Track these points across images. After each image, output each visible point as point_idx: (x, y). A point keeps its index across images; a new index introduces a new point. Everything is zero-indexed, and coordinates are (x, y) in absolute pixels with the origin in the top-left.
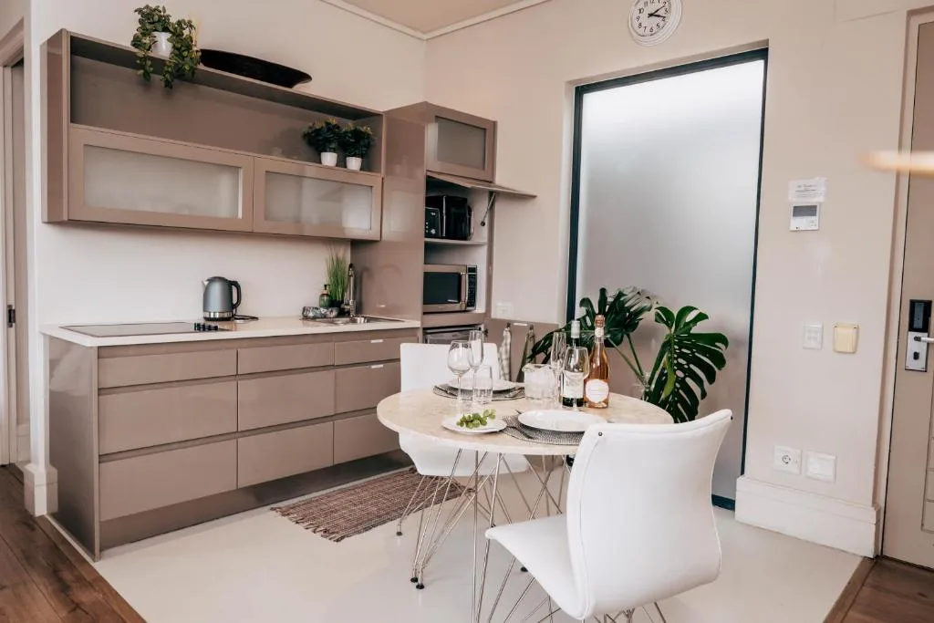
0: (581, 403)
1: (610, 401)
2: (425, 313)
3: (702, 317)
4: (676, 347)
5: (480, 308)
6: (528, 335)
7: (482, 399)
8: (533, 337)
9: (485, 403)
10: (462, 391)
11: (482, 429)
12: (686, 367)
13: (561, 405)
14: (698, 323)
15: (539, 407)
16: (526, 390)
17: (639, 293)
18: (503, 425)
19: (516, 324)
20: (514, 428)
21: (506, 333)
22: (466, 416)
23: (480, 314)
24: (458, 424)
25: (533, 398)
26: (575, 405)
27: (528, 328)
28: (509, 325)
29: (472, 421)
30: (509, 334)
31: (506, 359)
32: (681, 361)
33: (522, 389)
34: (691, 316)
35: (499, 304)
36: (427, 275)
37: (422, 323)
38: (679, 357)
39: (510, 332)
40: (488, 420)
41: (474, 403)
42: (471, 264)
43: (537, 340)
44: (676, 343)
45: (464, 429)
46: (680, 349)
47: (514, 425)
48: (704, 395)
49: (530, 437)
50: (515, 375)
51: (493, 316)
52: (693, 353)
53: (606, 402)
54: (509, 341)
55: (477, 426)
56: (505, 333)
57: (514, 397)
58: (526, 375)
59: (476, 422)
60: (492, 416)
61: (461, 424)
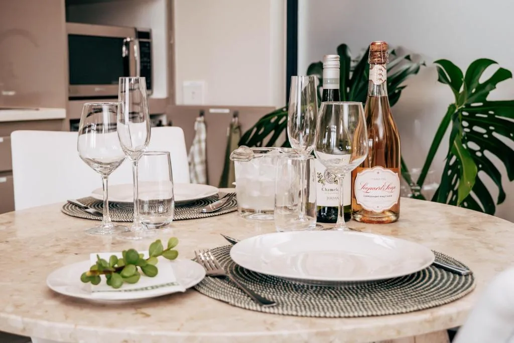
0: (349, 214)
1: (402, 210)
2: (71, 99)
3: (503, 74)
4: (465, 124)
5: (160, 91)
6: (231, 126)
7: (154, 218)
8: (239, 127)
9: (159, 226)
10: (113, 206)
11: (145, 287)
12: (479, 154)
13: (314, 221)
14: (499, 85)
15: (270, 228)
16: (238, 198)
17: (393, 52)
18: (197, 274)
19: (212, 111)
20: (222, 277)
21: (200, 126)
22: (106, 257)
23: (159, 100)
24: (85, 279)
25: (252, 211)
26: (341, 220)
27: (232, 115)
28: (202, 114)
29: (119, 270)
30: (203, 126)
31: (202, 162)
32: (472, 145)
33: (231, 196)
34: (486, 75)
35: (186, 83)
36: (73, 39)
37: (68, 113)
38: (470, 139)
39: (205, 122)
40: (162, 263)
41: (135, 227)
42: (142, 27)
43: (244, 131)
44: (464, 118)
45: (102, 292)
46: (470, 127)
47: (222, 271)
48: (502, 197)
49: (263, 302)
50: (217, 174)
51: (179, 101)
52: (489, 132)
53: (395, 211)
54: (203, 136)
55: (133, 279)
56: (196, 125)
57: (217, 212)
58: (239, 168)
59: (129, 271)
60: (171, 254)
61: (92, 277)
